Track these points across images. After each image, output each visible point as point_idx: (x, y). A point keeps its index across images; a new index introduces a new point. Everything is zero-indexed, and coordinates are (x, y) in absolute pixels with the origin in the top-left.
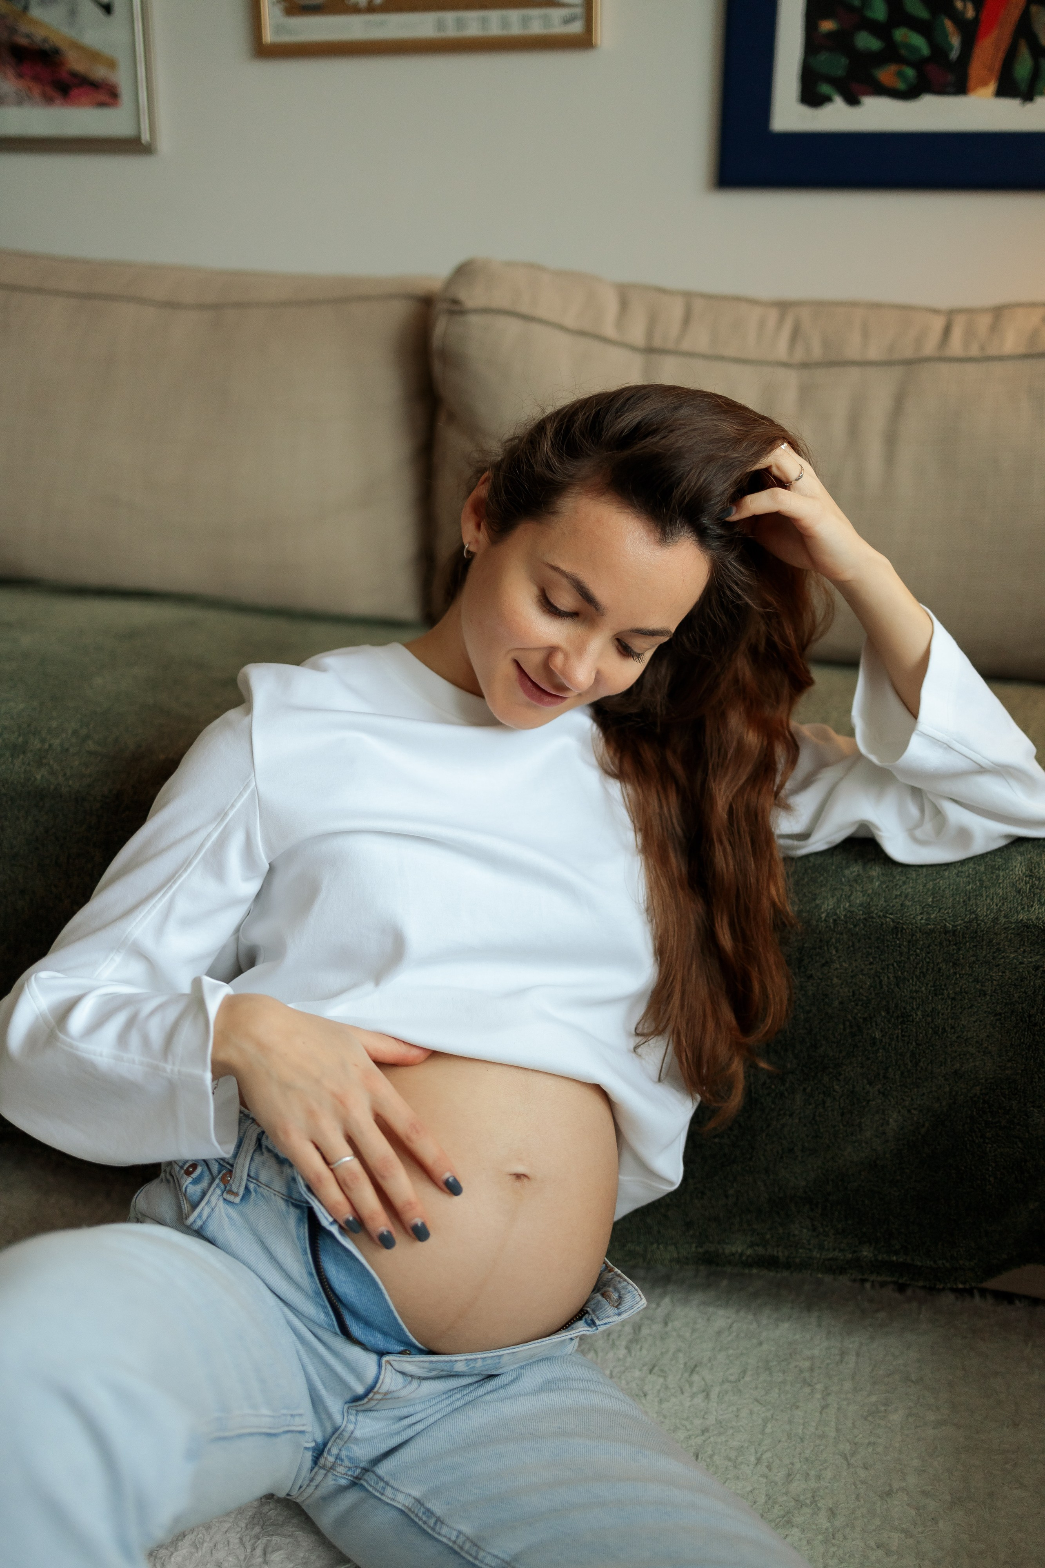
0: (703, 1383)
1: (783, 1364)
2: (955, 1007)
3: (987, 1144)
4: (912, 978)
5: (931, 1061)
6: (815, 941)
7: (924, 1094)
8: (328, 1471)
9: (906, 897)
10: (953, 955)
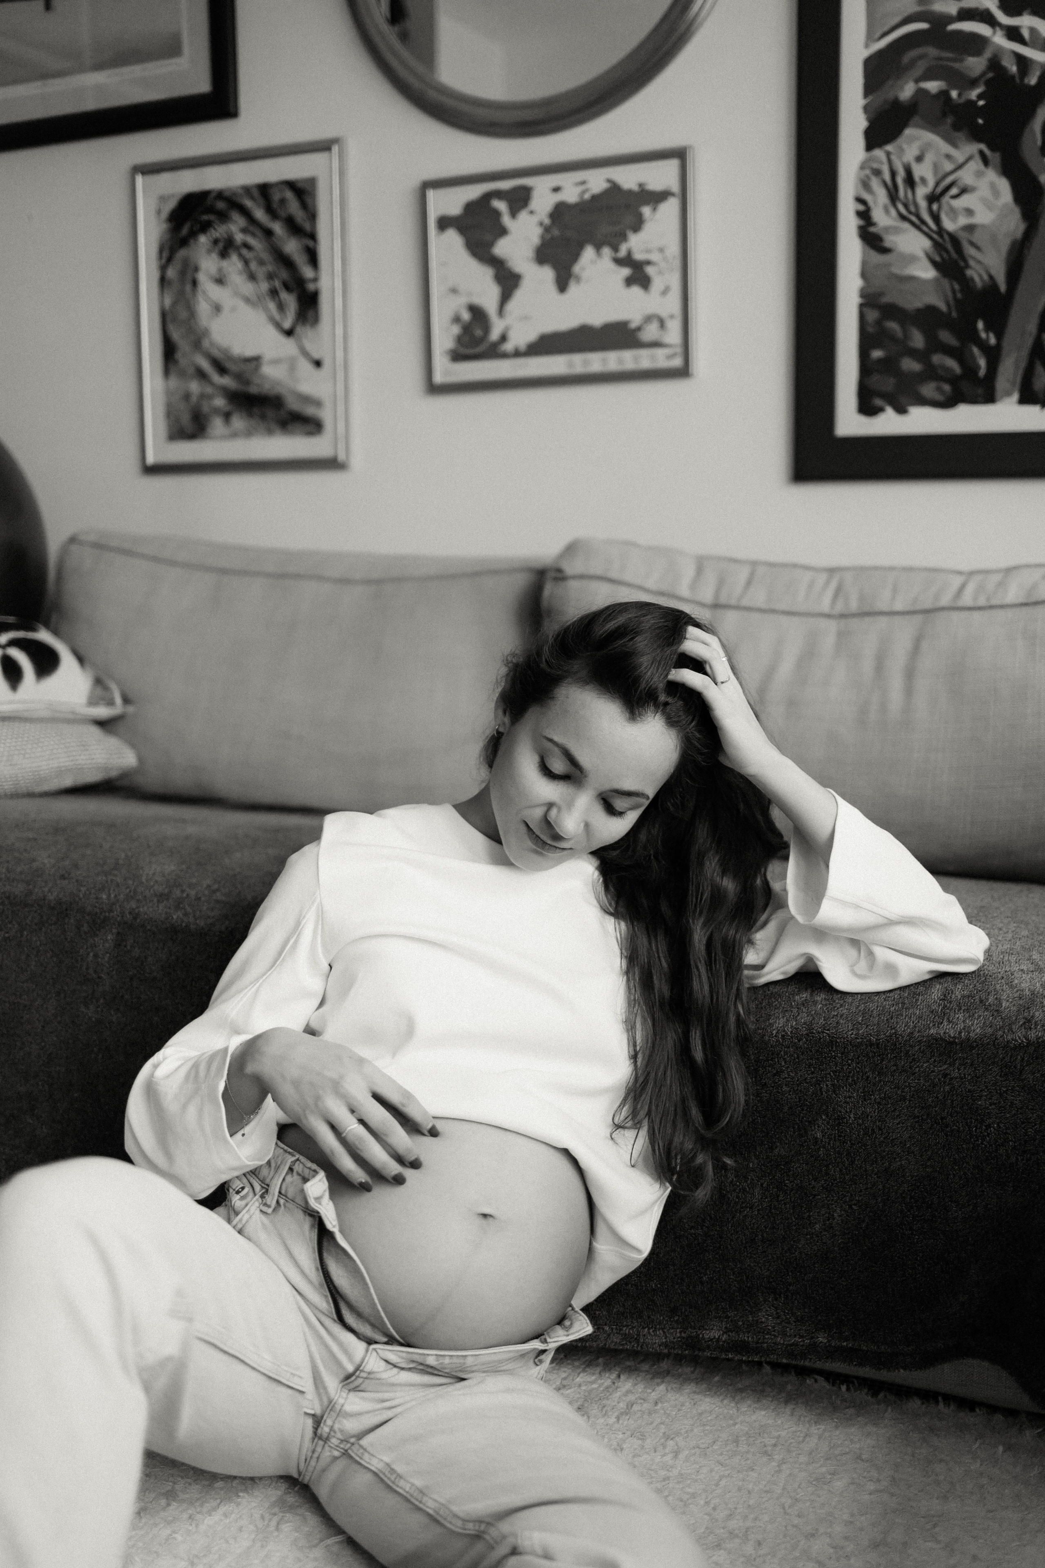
0: (676, 1447)
1: (752, 1439)
2: (881, 1110)
3: (915, 1235)
4: (846, 1086)
5: (864, 1160)
6: (768, 1054)
7: (861, 1191)
8: (325, 1442)
9: (842, 1016)
10: (877, 1065)
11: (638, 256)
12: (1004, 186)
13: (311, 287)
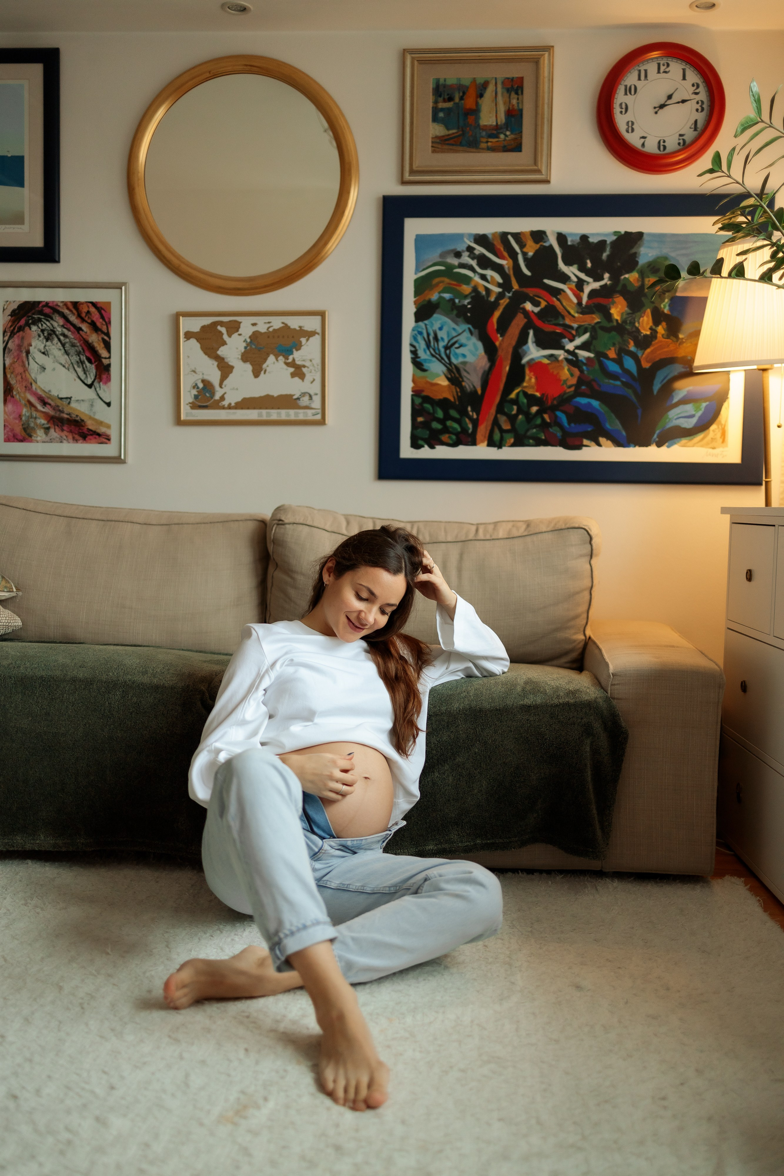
4: (487, 728)
7: (494, 773)
11: (298, 362)
12: (480, 345)
13: (105, 362)
